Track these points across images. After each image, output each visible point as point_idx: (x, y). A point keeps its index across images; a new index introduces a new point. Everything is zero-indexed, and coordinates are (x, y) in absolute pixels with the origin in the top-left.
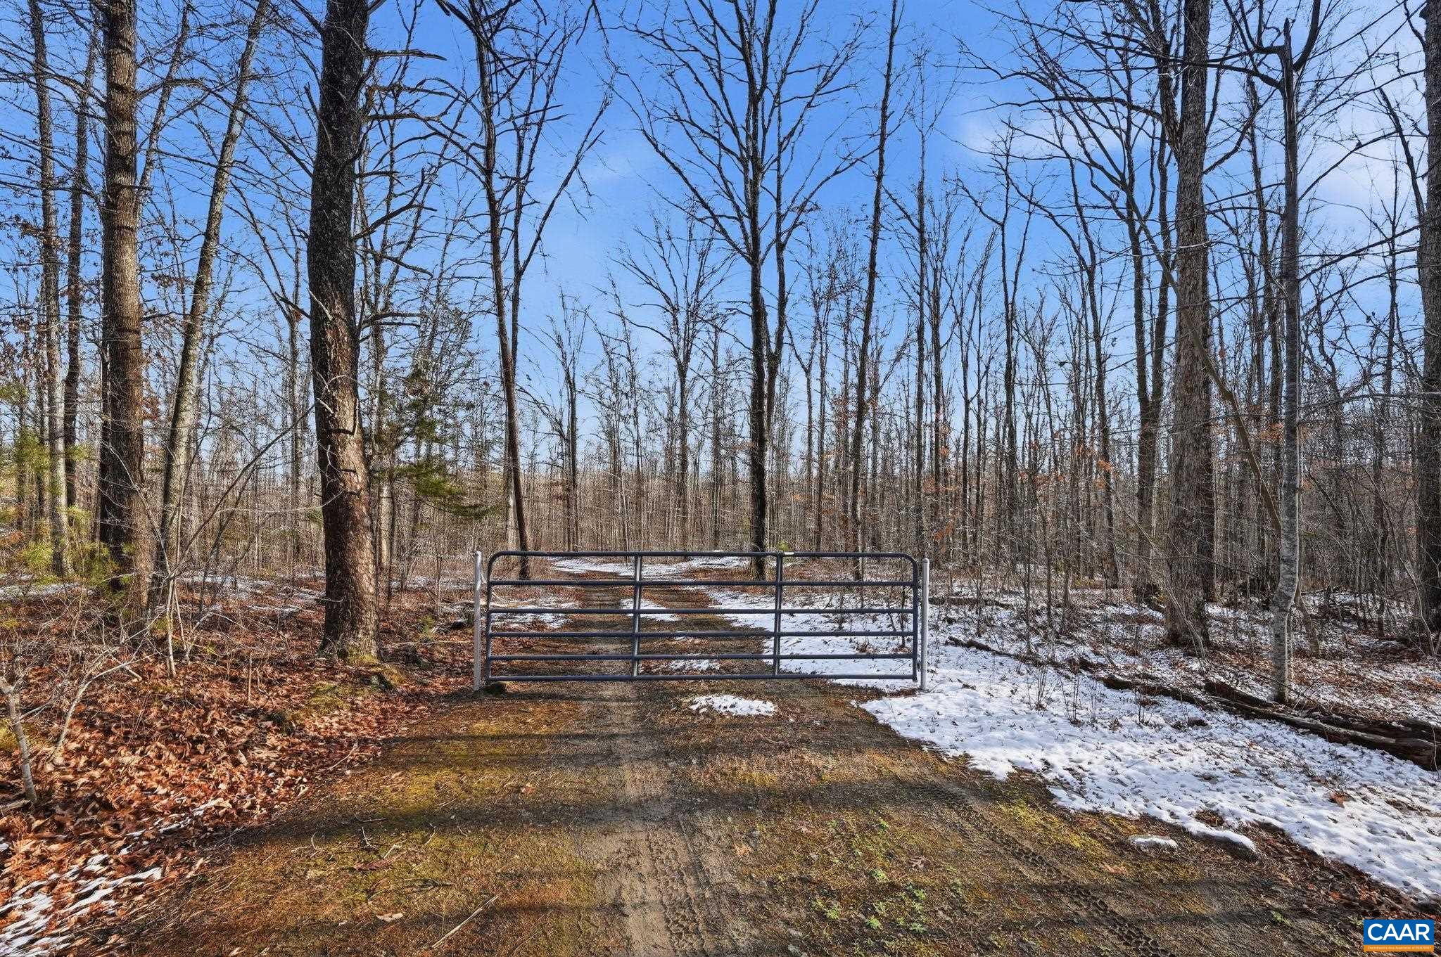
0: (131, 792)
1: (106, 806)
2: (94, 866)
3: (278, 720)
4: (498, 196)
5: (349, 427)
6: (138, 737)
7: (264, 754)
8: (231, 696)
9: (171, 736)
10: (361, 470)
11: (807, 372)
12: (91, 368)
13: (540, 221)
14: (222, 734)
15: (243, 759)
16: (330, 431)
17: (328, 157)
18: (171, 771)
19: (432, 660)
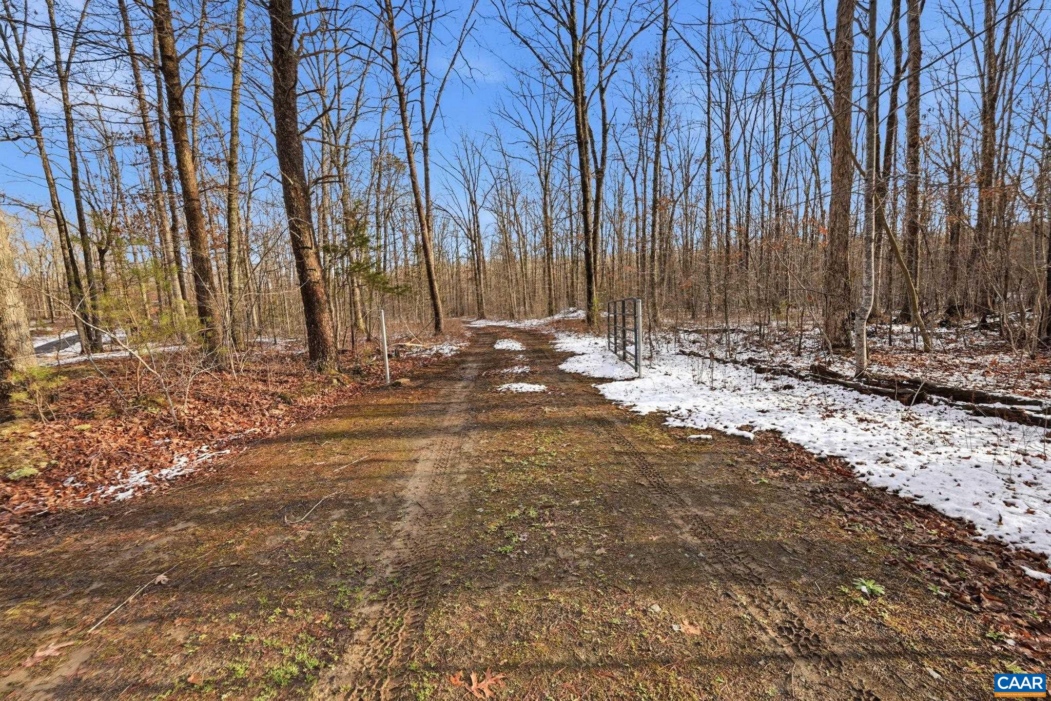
0: (218, 424)
1: (207, 429)
2: (204, 448)
3: (284, 399)
4: (402, 83)
5: (309, 245)
6: (219, 404)
7: (277, 412)
8: (261, 387)
9: (234, 404)
10: (319, 270)
11: (634, 179)
12: (182, 219)
13: (437, 93)
14: (257, 403)
15: (267, 413)
16: (299, 248)
17: (280, 87)
18: (234, 417)
19: (369, 374)
